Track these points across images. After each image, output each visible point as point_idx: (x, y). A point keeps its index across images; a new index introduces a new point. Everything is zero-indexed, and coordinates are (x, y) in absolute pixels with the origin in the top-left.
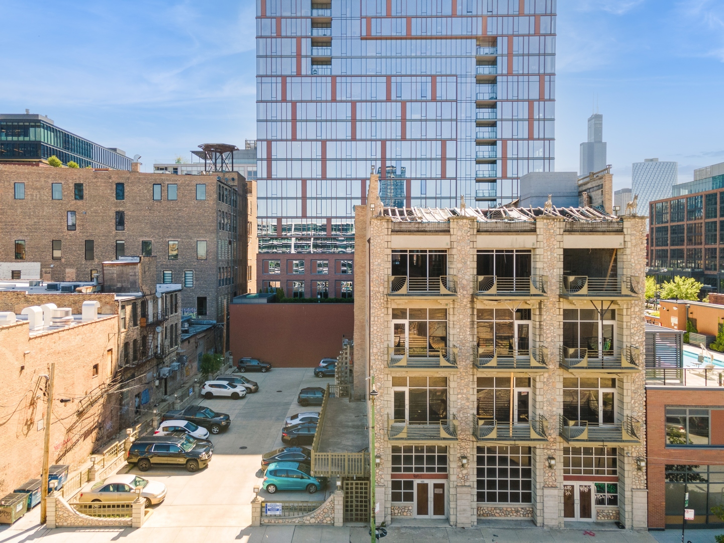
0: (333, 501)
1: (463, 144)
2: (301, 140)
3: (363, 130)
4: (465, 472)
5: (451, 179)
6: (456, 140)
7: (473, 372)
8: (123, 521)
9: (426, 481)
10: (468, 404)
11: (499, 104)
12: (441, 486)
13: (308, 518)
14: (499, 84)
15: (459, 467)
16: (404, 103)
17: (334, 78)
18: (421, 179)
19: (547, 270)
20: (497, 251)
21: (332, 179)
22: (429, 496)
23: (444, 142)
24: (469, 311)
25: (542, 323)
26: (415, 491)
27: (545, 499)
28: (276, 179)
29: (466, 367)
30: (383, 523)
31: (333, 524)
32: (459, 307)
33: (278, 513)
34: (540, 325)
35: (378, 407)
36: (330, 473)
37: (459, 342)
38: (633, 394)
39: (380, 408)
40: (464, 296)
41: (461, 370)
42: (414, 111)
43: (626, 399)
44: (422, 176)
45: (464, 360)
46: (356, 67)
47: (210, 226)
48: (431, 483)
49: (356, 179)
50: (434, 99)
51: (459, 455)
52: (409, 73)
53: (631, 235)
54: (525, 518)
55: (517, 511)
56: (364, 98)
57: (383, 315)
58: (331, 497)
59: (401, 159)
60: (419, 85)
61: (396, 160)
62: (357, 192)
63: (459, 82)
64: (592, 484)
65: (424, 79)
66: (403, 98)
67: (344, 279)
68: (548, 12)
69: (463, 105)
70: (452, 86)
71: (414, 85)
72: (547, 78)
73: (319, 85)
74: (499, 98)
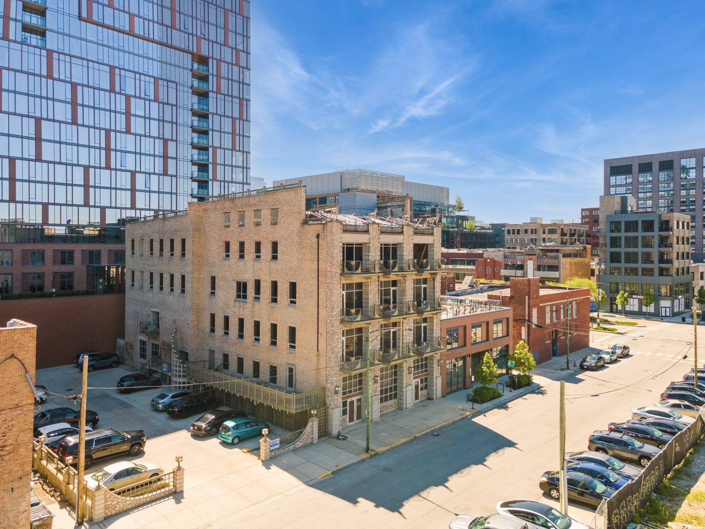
0: (312, 426)
1: (182, 146)
3: (86, 116)
4: (375, 386)
5: (172, 176)
6: (176, 141)
9: (353, 399)
11: (210, 116)
12: (360, 400)
13: (298, 443)
14: (210, 99)
16: (128, 98)
17: (50, 53)
18: (145, 173)
19: (407, 256)
20: (385, 245)
21: (48, 162)
22: (355, 408)
23: (165, 142)
26: (348, 407)
27: (407, 393)
30: (339, 432)
31: (312, 443)
33: (277, 446)
36: (305, 408)
37: (373, 303)
39: (337, 353)
42: (137, 107)
44: (146, 171)
46: (75, 48)
48: (355, 399)
49: (78, 165)
50: (156, 100)
51: (373, 376)
52: (132, 69)
53: (436, 236)
54: (395, 409)
55: (392, 405)
56: (86, 83)
57: (339, 288)
58: (310, 424)
59: (126, 152)
60: (142, 83)
61: (121, 151)
62: (79, 178)
63: (178, 89)
64: (419, 380)
65: (147, 78)
66: (128, 92)
67: (64, 271)
68: (245, 50)
69: (182, 110)
70: (172, 92)
71: (138, 82)
72: (245, 102)
73: (31, 56)
74: (210, 110)
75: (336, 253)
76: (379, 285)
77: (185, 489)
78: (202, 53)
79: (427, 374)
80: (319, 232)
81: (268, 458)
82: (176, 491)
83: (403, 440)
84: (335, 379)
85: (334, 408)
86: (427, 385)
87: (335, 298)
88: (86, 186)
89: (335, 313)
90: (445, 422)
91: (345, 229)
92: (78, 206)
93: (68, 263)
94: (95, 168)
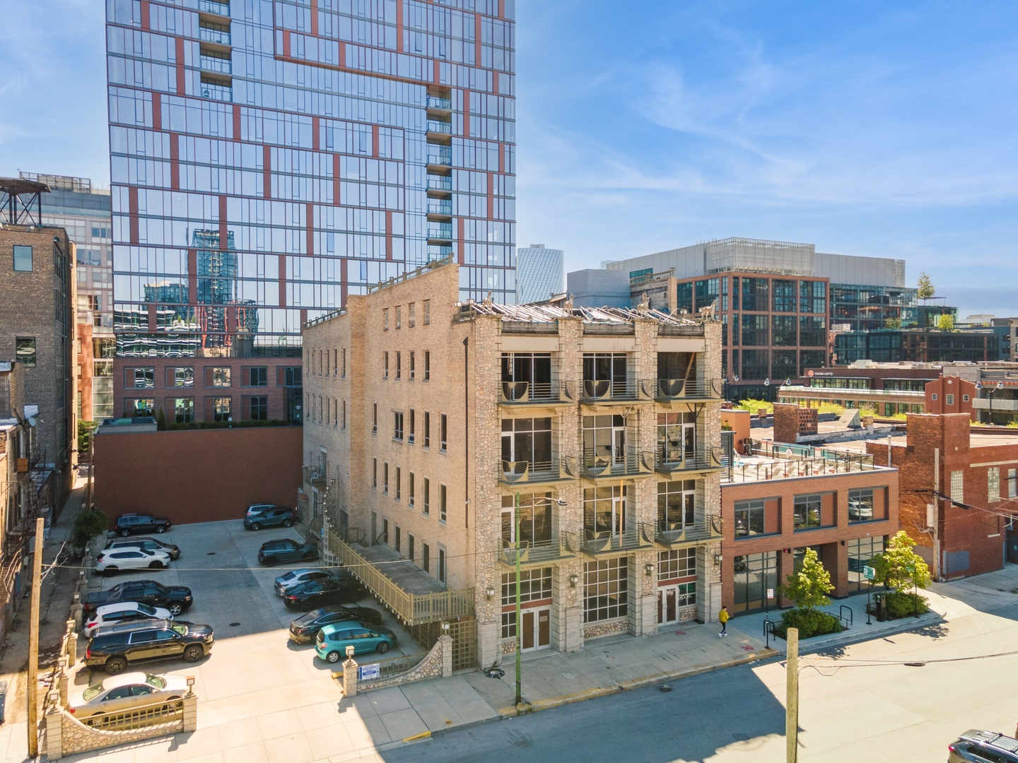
0: (441, 649)
1: (412, 217)
2: (187, 192)
3: (281, 186)
4: (573, 592)
5: (398, 262)
6: (404, 212)
7: (580, 484)
8: (169, 727)
9: (531, 610)
10: (576, 518)
11: (454, 172)
12: (547, 613)
13: (413, 674)
14: (454, 147)
15: (568, 588)
16: (336, 156)
17: (237, 108)
18: (361, 259)
19: (644, 374)
20: (597, 355)
22: (535, 626)
23: (388, 213)
25: (640, 429)
26: (521, 623)
27: (644, 608)
28: (147, 246)
30: (495, 663)
31: (441, 676)
32: (567, 414)
33: (375, 676)
35: (489, 532)
36: (431, 618)
37: (567, 453)
39: (491, 533)
42: (350, 169)
43: (707, 499)
44: (362, 256)
46: (268, 97)
47: (42, 313)
48: (536, 611)
49: (271, 253)
50: (375, 156)
51: (568, 575)
52: (342, 117)
53: (711, 339)
54: (622, 632)
55: (615, 626)
56: (281, 143)
57: (493, 427)
58: (438, 644)
59: (333, 231)
60: (356, 135)
61: (328, 231)
62: (273, 272)
63: (407, 137)
64: (676, 587)
65: (363, 127)
66: (336, 149)
67: (255, 394)
68: (507, 69)
69: (412, 167)
70: (398, 142)
71: (350, 133)
72: (507, 147)
73: (214, 114)
74: (454, 164)
75: (487, 368)
76: (580, 422)
77: (198, 726)
78: (441, 82)
79: (695, 578)
80: (468, 335)
81: (354, 692)
82: (183, 729)
83: (595, 692)
84: (488, 575)
85: (484, 624)
86: (694, 596)
87: (486, 442)
88: (282, 281)
89: (486, 468)
90: (696, 666)
91: (507, 329)
92: (272, 307)
93: (260, 384)
94: (293, 255)
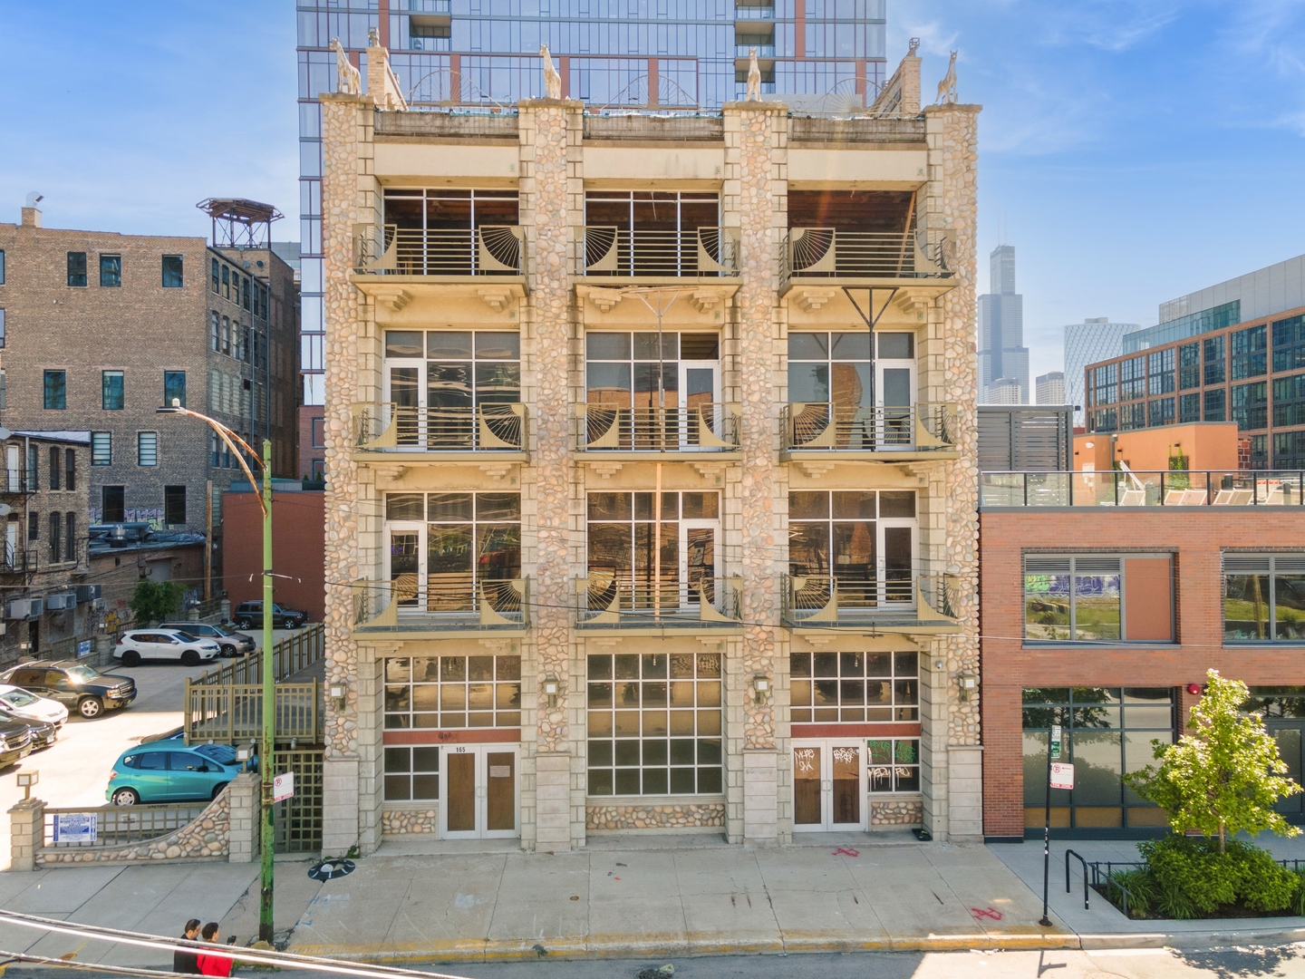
0: (227, 801)
7: (575, 477)
10: (563, 553)
12: (507, 759)
15: (544, 706)
17: (456, 57)
19: (750, 232)
22: (477, 783)
24: (566, 331)
25: (739, 359)
26: (443, 773)
27: (748, 777)
29: (558, 464)
30: (353, 849)
31: (226, 858)
32: (540, 319)
33: (86, 838)
34: (734, 363)
35: (342, 564)
37: (541, 405)
38: (951, 525)
40: (552, 293)
41: (547, 473)
45: (554, 448)
46: (499, 37)
47: (193, 341)
48: (480, 751)
52: (604, 52)
54: (703, 829)
55: (686, 814)
57: (353, 338)
58: (224, 790)
60: (624, 76)
63: (702, 70)
64: (861, 744)
65: (634, 64)
70: (688, 79)
71: (614, 75)
72: (870, 66)
73: (425, 72)
79: (915, 729)
84: (339, 657)
85: (329, 760)
86: (912, 771)
